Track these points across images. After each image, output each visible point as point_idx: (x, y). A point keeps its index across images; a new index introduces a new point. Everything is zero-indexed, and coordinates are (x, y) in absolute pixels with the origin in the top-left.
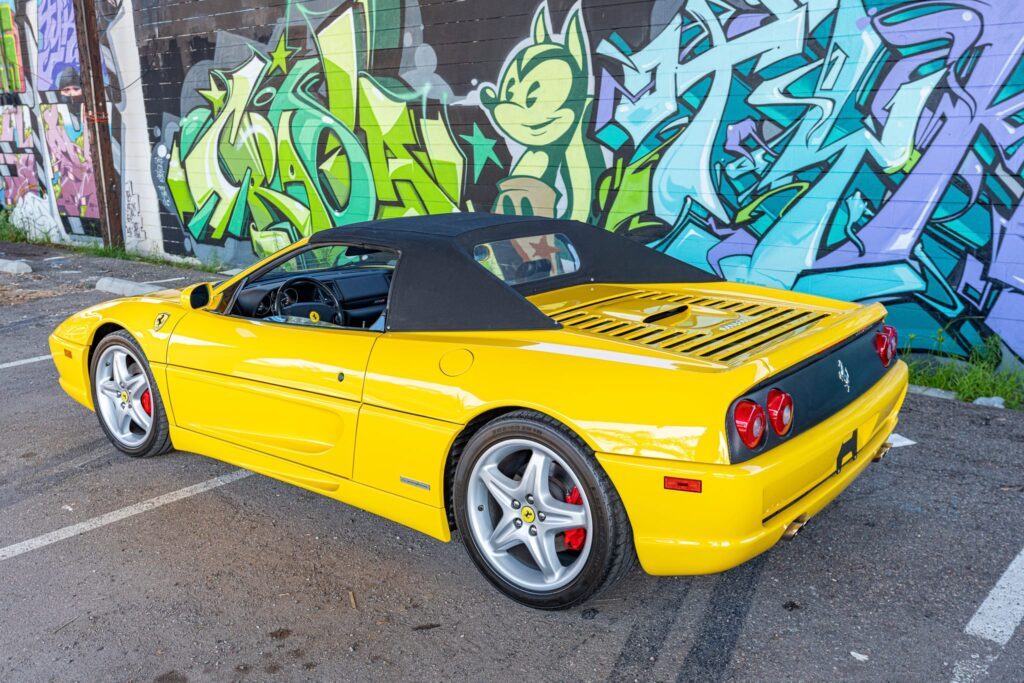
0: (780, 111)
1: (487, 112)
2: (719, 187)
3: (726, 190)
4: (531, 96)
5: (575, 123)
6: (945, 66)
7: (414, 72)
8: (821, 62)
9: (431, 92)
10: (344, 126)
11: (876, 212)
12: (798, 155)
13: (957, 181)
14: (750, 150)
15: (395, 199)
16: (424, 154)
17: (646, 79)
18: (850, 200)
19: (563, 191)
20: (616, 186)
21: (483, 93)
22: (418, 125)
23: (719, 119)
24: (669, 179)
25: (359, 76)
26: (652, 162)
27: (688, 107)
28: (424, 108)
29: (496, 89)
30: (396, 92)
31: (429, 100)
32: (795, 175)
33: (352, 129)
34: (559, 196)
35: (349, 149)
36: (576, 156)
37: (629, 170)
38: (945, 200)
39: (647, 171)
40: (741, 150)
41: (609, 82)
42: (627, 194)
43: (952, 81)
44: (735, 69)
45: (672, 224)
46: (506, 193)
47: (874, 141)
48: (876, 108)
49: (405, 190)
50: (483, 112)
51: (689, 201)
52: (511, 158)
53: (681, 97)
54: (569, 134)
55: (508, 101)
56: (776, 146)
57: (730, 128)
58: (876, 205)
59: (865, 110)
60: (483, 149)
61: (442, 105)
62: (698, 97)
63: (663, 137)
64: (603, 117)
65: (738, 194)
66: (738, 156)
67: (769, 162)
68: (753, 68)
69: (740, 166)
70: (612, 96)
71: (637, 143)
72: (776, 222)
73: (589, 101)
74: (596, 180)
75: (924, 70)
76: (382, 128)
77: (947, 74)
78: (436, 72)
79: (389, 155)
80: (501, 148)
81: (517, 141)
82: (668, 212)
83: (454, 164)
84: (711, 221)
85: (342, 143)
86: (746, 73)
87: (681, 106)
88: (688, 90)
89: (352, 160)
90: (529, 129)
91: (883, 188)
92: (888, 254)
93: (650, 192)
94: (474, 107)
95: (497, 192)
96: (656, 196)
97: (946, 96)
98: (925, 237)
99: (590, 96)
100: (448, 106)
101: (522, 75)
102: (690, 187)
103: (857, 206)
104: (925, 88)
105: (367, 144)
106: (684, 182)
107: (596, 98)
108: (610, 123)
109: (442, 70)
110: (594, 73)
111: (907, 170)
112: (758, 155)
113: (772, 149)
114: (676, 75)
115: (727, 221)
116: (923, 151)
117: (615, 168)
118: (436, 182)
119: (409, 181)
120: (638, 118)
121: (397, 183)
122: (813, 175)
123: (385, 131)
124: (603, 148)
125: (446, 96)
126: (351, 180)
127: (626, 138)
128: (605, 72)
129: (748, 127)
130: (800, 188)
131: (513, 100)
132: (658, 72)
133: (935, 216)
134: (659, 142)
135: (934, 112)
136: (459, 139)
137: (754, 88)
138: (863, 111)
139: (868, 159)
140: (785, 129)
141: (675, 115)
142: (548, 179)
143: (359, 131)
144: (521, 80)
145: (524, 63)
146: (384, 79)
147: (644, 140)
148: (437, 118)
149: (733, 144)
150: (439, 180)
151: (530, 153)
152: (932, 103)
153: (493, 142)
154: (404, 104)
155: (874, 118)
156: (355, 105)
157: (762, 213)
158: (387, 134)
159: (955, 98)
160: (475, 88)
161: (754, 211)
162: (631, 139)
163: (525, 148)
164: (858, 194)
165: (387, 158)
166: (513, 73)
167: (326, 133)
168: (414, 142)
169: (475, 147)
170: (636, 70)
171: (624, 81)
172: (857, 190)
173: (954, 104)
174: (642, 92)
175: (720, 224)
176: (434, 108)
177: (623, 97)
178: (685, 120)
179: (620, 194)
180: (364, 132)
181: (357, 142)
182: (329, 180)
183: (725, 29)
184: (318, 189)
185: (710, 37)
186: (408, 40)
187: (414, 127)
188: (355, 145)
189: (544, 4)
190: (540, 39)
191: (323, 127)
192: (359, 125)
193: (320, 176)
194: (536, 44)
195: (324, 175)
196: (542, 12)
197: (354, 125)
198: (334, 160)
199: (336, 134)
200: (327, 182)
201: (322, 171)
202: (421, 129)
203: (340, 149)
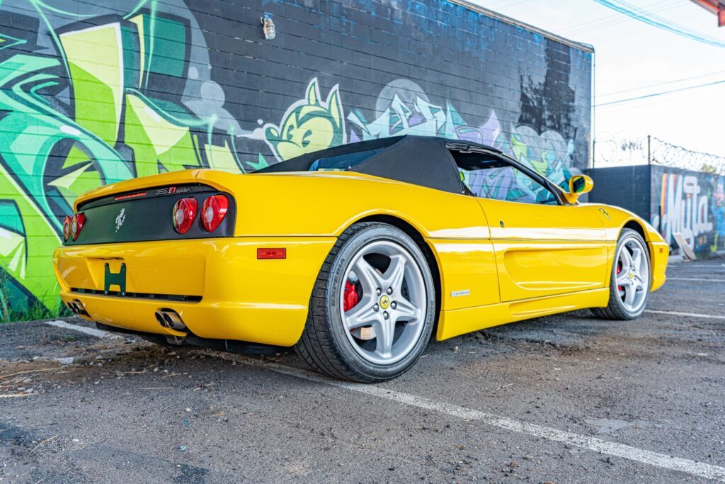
1: (271, 146)
4: (305, 139)
7: (198, 102)
9: (217, 122)
10: (98, 140)
21: (268, 131)
22: (202, 150)
25: (125, 93)
28: (210, 136)
29: (279, 130)
30: (178, 117)
31: (214, 129)
33: (112, 145)
35: (102, 164)
41: (354, 138)
50: (268, 146)
55: (288, 141)
61: (230, 135)
76: (156, 148)
78: (223, 107)
85: (94, 159)
89: (108, 175)
94: (260, 141)
100: (235, 136)
101: (299, 124)
105: (133, 162)
109: (230, 105)
110: (347, 132)
123: (159, 151)
125: (233, 127)
128: (353, 132)
131: (292, 140)
132: (381, 137)
136: (245, 165)
143: (120, 144)
144: (298, 127)
145: (301, 116)
146: (163, 102)
148: (224, 146)
154: (188, 128)
156: (118, 120)
158: (164, 154)
160: (261, 126)
166: (292, 121)
167: (61, 149)
168: (198, 165)
170: (369, 133)
176: (220, 137)
180: (132, 150)
181: (118, 159)
182: (66, 198)
183: (408, 120)
184: (45, 209)
185: (401, 123)
186: (193, 73)
187: (198, 151)
188: (116, 162)
189: (315, 80)
190: (313, 102)
191: (61, 138)
192: (123, 142)
193: (50, 194)
194: (309, 104)
195: (58, 192)
196: (314, 84)
197: (116, 140)
198: (78, 176)
199: (83, 148)
200: (62, 200)
201: (54, 188)
202: (205, 153)
203: (89, 165)
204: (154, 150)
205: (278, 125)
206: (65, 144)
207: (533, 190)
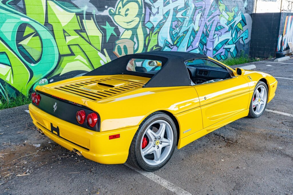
0: (181, 19)
1: (111, 18)
2: (171, 37)
3: (173, 38)
4: (126, 13)
5: (140, 21)
6: (202, 11)
7: (79, 1)
8: (187, 9)
9: (88, 9)
10: (37, 23)
11: (194, 39)
12: (184, 28)
13: (203, 32)
14: (176, 28)
15: (70, 53)
16: (85, 33)
17: (156, 10)
19: (136, 42)
20: (150, 39)
21: (110, 11)
22: (82, 22)
23: (171, 21)
24: (162, 36)
25: (47, 0)
26: (158, 32)
27: (165, 18)
28: (85, 16)
29: (115, 10)
30: (70, 9)
31: (86, 12)
32: (184, 33)
33: (43, 24)
34: (135, 43)
35: (40, 33)
36: (140, 31)
37: (153, 34)
38: (202, 36)
39: (157, 34)
40: (175, 28)
41: (148, 10)
42: (153, 40)
44: (174, 9)
45: (162, 47)
46: (119, 45)
47: (194, 25)
49: (75, 49)
51: (166, 41)
52: (120, 33)
53: (164, 15)
54: (138, 25)
55: (119, 14)
57: (173, 23)
59: (193, 19)
60: (110, 30)
61: (93, 14)
62: (167, 15)
63: (160, 25)
64: (147, 20)
65: (174, 38)
67: (180, 30)
68: (177, 9)
69: (175, 32)
70: (149, 14)
71: (155, 27)
72: (181, 43)
74: (145, 37)
75: (199, 12)
76: (62, 23)
77: (202, 13)
78: (90, 2)
79: (66, 34)
80: (117, 30)
81: (122, 27)
82: (162, 44)
83: (98, 36)
84: (170, 45)
85: (36, 31)
88: (165, 13)
89: (43, 38)
90: (126, 23)
91: (195, 34)
92: (196, 47)
93: (158, 39)
94: (106, 16)
95: (115, 45)
96: (159, 40)
98: (200, 43)
99: (143, 14)
100: (95, 15)
101: (123, 6)
102: (166, 37)
103: (192, 38)
104: (200, 15)
105: (53, 30)
106: (165, 36)
107: (145, 14)
108: (148, 21)
110: (144, 8)
111: (198, 30)
112: (178, 29)
113: (180, 27)
114: (163, 10)
115: (173, 44)
116: (199, 27)
117: (150, 34)
118: (90, 44)
119: (78, 45)
120: (155, 20)
121: (71, 46)
122: (186, 32)
123: (63, 25)
124: (147, 28)
125: (94, 11)
126: (42, 47)
127: (153, 25)
128: (147, 7)
129: (176, 22)
130: (184, 35)
132: (159, 8)
133: (201, 39)
135: (201, 20)
136: (100, 27)
137: (177, 14)
139: (193, 29)
140: (182, 23)
141: (162, 19)
142: (132, 39)
143: (47, 24)
144: (123, 8)
145: (124, 2)
146: (63, 2)
147: (156, 26)
148: (91, 20)
149: (174, 27)
150: (92, 43)
151: (126, 31)
152: (200, 18)
153: (114, 28)
154: (75, 13)
155: (194, 21)
156: (44, 13)
157: (178, 42)
158: (65, 26)
159: (203, 17)
160: (107, 9)
161: (177, 41)
162: (153, 26)
163: (125, 29)
164: (192, 36)
165: (65, 36)
166: (120, 5)
167: (22, 28)
168: (80, 29)
169: (107, 30)
170: (154, 7)
171: (152, 10)
174: (156, 13)
175: (172, 45)
176: (89, 16)
177: (151, 14)
178: (165, 21)
179: (151, 41)
180: (52, 25)
181: (46, 30)
182: (26, 49)
184: (18, 54)
185: (169, 1)
187: (80, 23)
188: (46, 31)
191: (21, 23)
192: (48, 22)
193: (19, 48)
195: (23, 47)
197: (44, 22)
198: (30, 39)
199: (31, 26)
200: (24, 50)
201: (21, 45)
202: (83, 24)
203: (34, 34)
204: (61, 25)
205: (114, 8)
206: (23, 26)
207: (227, 25)
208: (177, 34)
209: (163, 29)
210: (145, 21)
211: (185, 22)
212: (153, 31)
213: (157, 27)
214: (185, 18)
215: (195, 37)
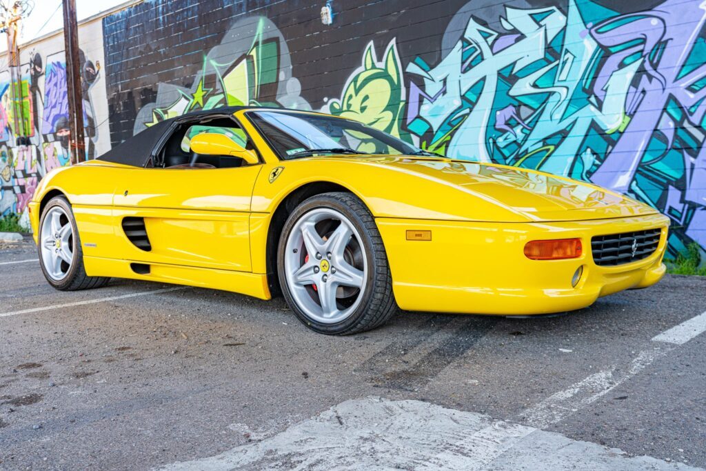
0: (531, 98)
2: (493, 155)
3: (497, 156)
4: (363, 105)
5: (394, 120)
6: (642, 56)
7: (286, 97)
8: (557, 62)
11: (602, 161)
12: (545, 127)
13: (656, 133)
14: (512, 127)
17: (439, 86)
18: (583, 155)
21: (332, 106)
23: (490, 107)
24: (458, 152)
25: (250, 104)
26: (446, 141)
27: (468, 102)
29: (340, 102)
32: (545, 141)
37: (431, 149)
38: (650, 148)
39: (443, 148)
40: (507, 128)
41: (415, 91)
43: (647, 66)
44: (499, 73)
47: (597, 112)
48: (597, 90)
53: (464, 95)
54: (389, 128)
55: (348, 111)
56: (530, 122)
57: (498, 113)
58: (602, 157)
59: (589, 92)
62: (475, 94)
63: (453, 124)
64: (411, 114)
65: (506, 159)
66: (504, 131)
67: (526, 134)
68: (512, 71)
69: (506, 139)
70: (417, 100)
71: (435, 130)
73: (402, 104)
75: (627, 61)
77: (644, 61)
78: (300, 95)
81: (355, 137)
86: (507, 75)
87: (464, 102)
88: (469, 90)
91: (606, 144)
97: (645, 77)
98: (638, 176)
99: (403, 101)
101: (357, 92)
102: (473, 156)
103: (588, 158)
104: (630, 72)
106: (469, 154)
107: (407, 102)
108: (416, 118)
109: (304, 94)
110: (405, 85)
111: (621, 130)
112: (518, 130)
113: (527, 125)
114: (460, 81)
116: (631, 116)
117: (421, 148)
120: (435, 113)
122: (556, 140)
124: (412, 135)
127: (428, 127)
128: (412, 84)
129: (510, 111)
130: (548, 150)
131: (351, 109)
132: (448, 80)
133: (644, 160)
134: (449, 127)
135: (637, 88)
137: (513, 84)
138: (588, 93)
139: (594, 125)
140: (535, 110)
141: (460, 108)
144: (356, 95)
145: (359, 84)
146: (266, 104)
147: (440, 127)
149: (500, 124)
151: (363, 144)
152: (635, 82)
153: (339, 139)
155: (596, 97)
159: (650, 78)
160: (326, 103)
162: (431, 127)
163: (360, 141)
164: (589, 150)
166: (351, 91)
170: (433, 80)
171: (425, 88)
172: (588, 147)
173: (650, 81)
174: (438, 94)
177: (425, 99)
178: (467, 111)
183: (491, 47)
185: (481, 53)
186: (282, 76)
189: (371, 43)
190: (369, 66)
194: (366, 70)
196: (370, 48)
205: (339, 98)
208: (515, 146)
209: (462, 133)
210: (406, 119)
211: (550, 106)
212: (431, 140)
213: (442, 131)
214: (551, 93)
215: (606, 155)
